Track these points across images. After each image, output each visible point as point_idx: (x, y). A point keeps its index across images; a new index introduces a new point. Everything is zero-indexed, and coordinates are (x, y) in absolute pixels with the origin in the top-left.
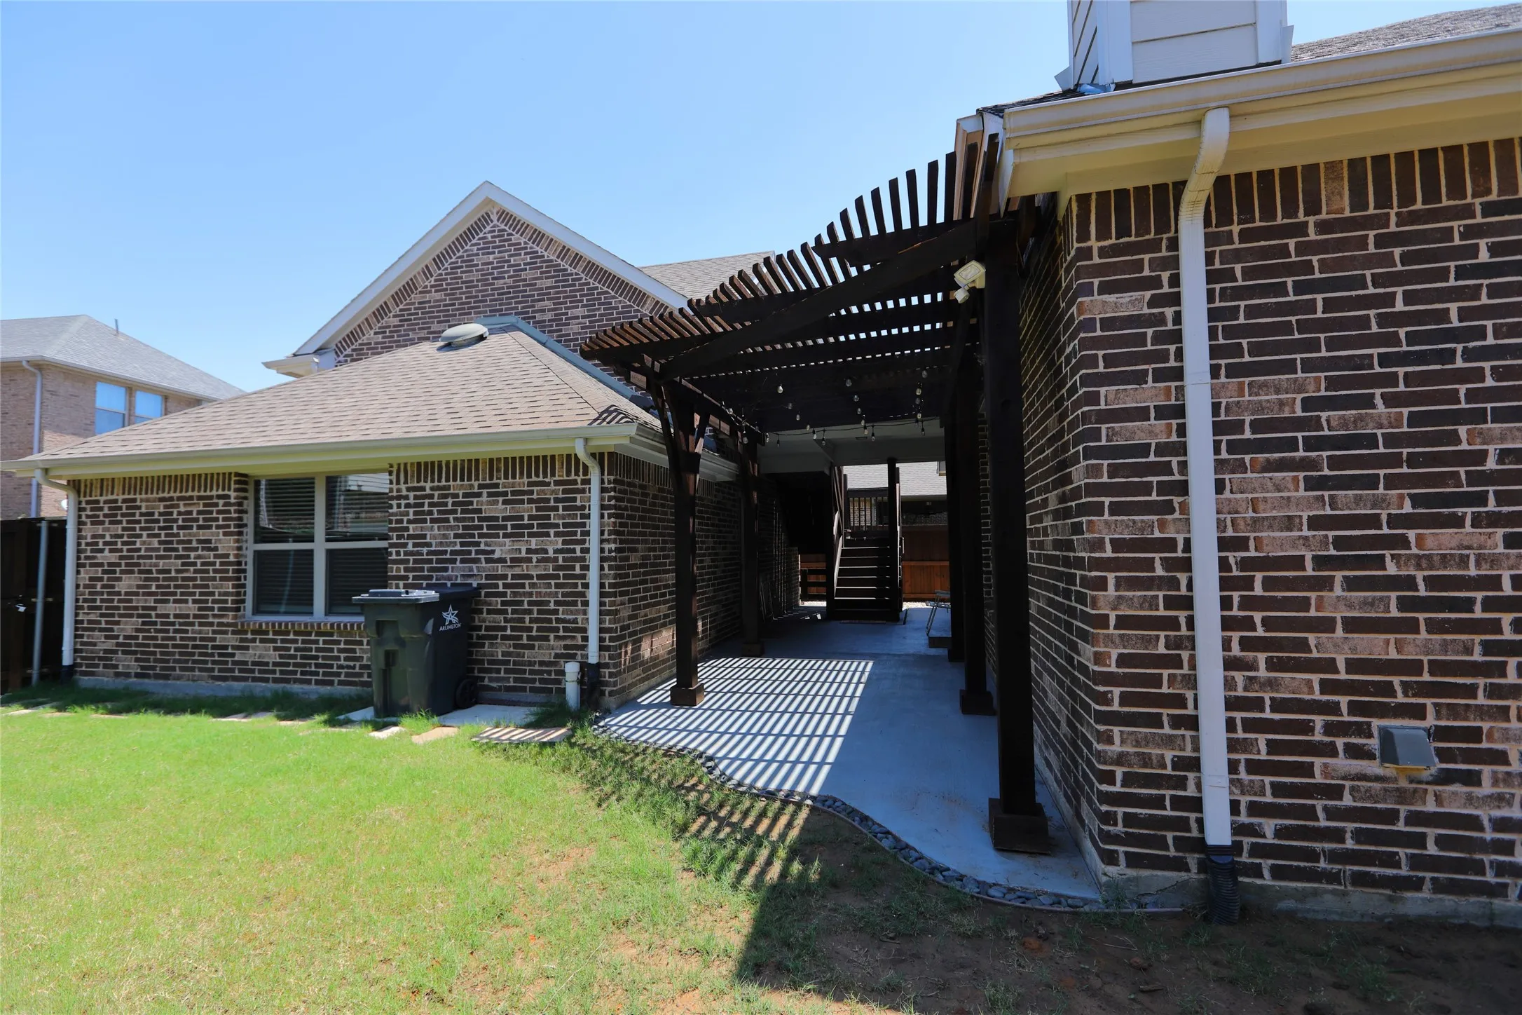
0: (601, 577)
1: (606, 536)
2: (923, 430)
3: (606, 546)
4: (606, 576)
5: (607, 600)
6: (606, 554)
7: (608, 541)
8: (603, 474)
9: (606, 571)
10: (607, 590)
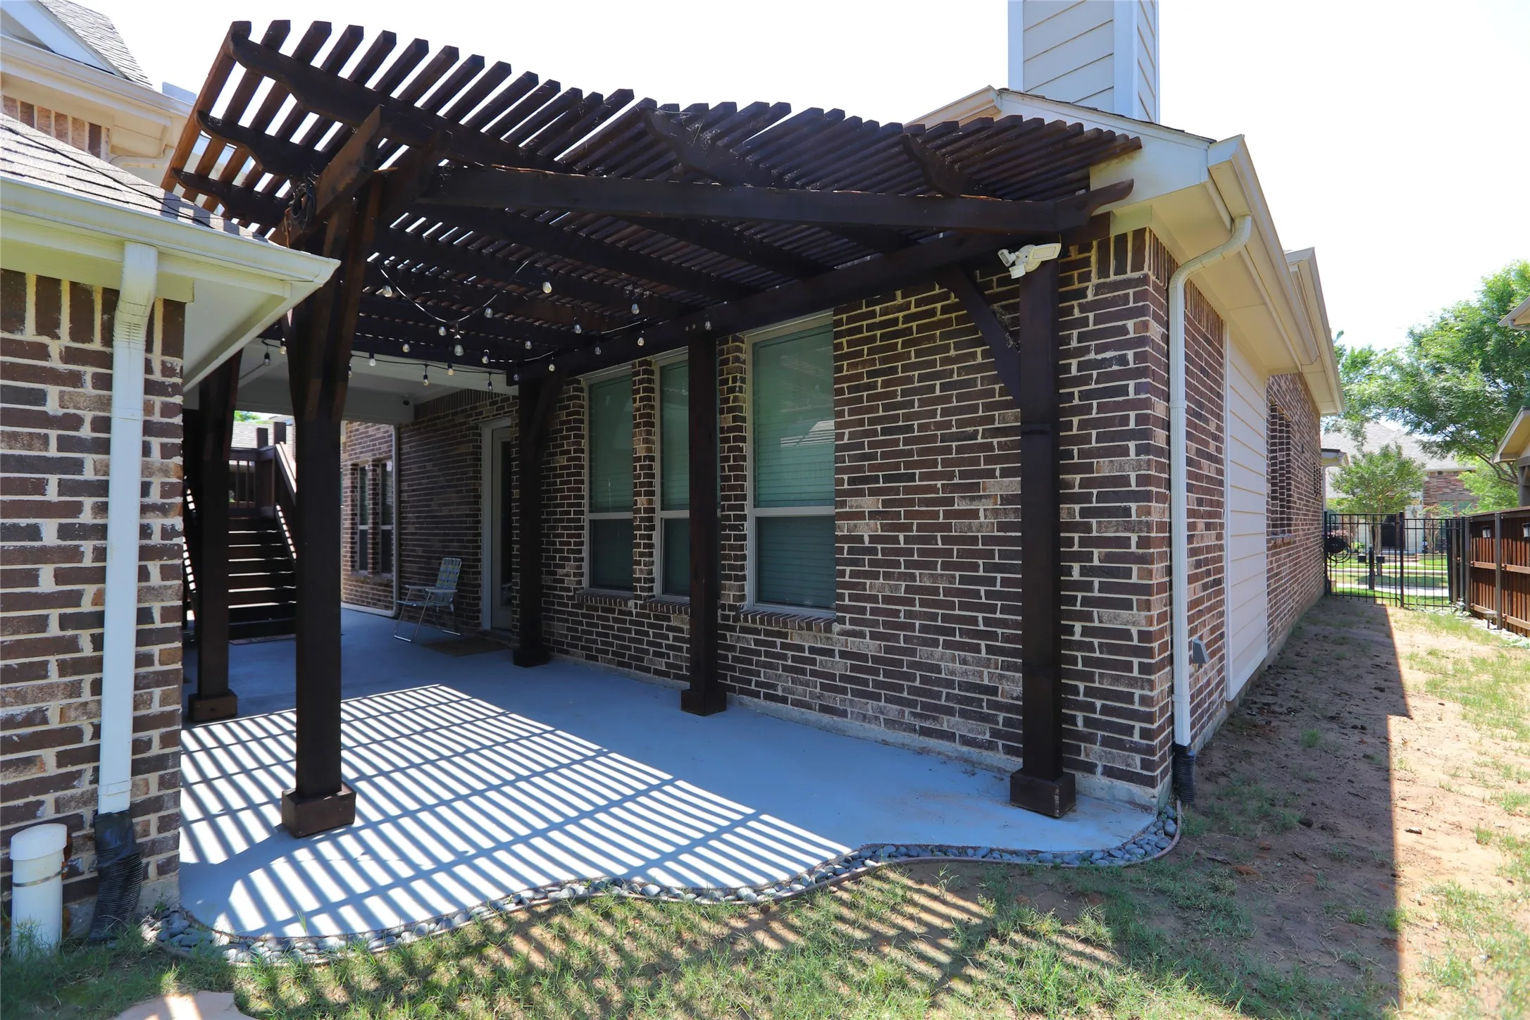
0: (142, 594)
1: (155, 497)
2: (490, 384)
3: (157, 522)
4: (156, 593)
5: (155, 650)
6: (156, 539)
7: (163, 510)
8: (149, 348)
9: (155, 579)
10: (158, 624)
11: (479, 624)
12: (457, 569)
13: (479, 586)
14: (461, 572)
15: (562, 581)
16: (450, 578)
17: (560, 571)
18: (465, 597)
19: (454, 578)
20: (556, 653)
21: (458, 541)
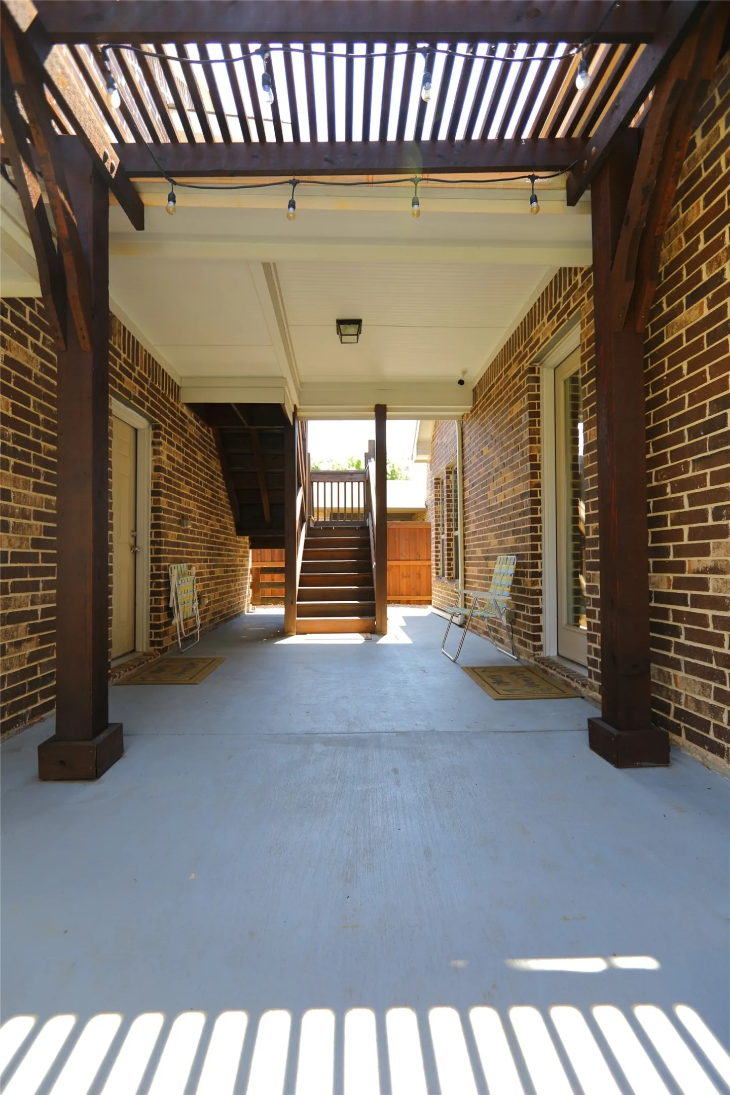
11: (540, 648)
12: (512, 569)
13: (540, 593)
14: (516, 574)
15: (703, 584)
16: (504, 582)
17: (694, 563)
18: (522, 608)
19: (508, 580)
20: (682, 740)
21: (514, 533)
